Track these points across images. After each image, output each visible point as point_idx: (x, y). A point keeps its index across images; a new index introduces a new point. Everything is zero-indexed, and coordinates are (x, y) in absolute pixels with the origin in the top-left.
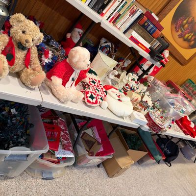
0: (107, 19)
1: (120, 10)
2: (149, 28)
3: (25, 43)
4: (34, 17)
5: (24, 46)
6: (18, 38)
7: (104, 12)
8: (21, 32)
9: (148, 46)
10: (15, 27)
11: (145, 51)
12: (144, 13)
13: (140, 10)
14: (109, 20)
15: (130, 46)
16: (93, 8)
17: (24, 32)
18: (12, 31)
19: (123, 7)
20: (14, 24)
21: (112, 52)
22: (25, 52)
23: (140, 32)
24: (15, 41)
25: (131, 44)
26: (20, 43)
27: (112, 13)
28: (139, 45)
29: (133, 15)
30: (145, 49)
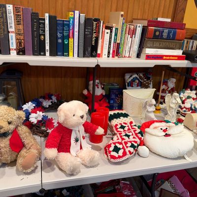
0: (108, 57)
1: (116, 39)
2: (165, 35)
7: (99, 52)
9: (179, 52)
11: (178, 59)
12: (146, 25)
13: (138, 25)
14: (111, 55)
15: (152, 66)
16: (84, 56)
19: (116, 35)
21: (145, 81)
23: (157, 44)
25: (151, 63)
27: (109, 48)
28: (164, 58)
29: (135, 35)
30: (177, 58)
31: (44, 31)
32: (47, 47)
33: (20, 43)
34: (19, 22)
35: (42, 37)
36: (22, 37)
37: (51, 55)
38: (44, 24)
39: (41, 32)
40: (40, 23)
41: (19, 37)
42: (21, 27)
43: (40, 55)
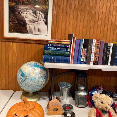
3: (106, 109)
4: (97, 85)
5: (106, 111)
6: (101, 108)
8: (101, 104)
10: (97, 102)
17: (102, 103)
18: (96, 104)
20: (96, 100)
22: (108, 114)
24: (100, 110)
26: (103, 110)
31: (109, 52)
32: (110, 61)
33: (97, 59)
34: (98, 48)
35: (108, 55)
36: (98, 55)
37: (111, 65)
38: (110, 49)
39: (108, 53)
40: (108, 48)
41: (96, 55)
42: (98, 50)
43: (105, 65)
